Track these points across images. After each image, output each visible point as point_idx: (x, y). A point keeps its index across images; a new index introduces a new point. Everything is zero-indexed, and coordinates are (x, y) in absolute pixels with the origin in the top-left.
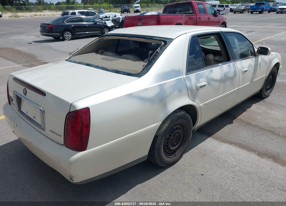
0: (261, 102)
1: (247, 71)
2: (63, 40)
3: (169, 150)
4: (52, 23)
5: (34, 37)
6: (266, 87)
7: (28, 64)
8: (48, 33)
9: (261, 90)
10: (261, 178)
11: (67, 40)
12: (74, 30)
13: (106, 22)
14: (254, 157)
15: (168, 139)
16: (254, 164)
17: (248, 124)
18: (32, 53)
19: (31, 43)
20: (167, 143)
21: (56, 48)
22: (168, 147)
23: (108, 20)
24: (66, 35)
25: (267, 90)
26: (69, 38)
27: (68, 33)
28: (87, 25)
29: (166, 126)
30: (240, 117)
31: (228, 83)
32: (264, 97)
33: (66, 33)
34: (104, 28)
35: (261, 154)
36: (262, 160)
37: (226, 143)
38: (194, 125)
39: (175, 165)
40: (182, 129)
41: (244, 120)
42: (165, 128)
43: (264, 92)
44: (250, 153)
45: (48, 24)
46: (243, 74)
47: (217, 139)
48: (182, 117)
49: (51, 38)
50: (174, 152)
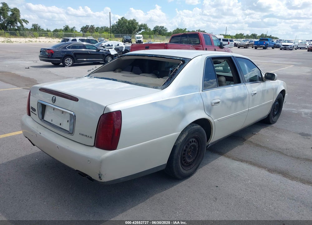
0: (268, 127)
1: (256, 93)
2: (64, 66)
3: (185, 163)
4: (52, 48)
5: (32, 62)
6: (273, 113)
7: (28, 87)
8: (48, 58)
9: (269, 115)
10: (272, 189)
11: (67, 66)
12: (75, 56)
13: (110, 50)
14: (264, 173)
15: (185, 151)
16: (265, 178)
17: (257, 145)
18: (31, 77)
19: (29, 68)
20: (184, 154)
21: (56, 74)
22: (185, 159)
23: (110, 48)
24: (67, 61)
25: (274, 116)
26: (70, 64)
27: (69, 59)
28: (90, 52)
29: (184, 137)
30: (250, 139)
31: (239, 103)
32: (271, 122)
33: (67, 59)
34: (107, 56)
35: (271, 170)
36: (272, 175)
37: (237, 160)
38: (208, 140)
39: (190, 178)
40: (197, 143)
41: (253, 142)
42: (183, 139)
43: (271, 117)
44: (260, 169)
45: (48, 50)
46: (252, 96)
47: (229, 157)
48: (198, 130)
49: (50, 64)
50: (189, 165)
